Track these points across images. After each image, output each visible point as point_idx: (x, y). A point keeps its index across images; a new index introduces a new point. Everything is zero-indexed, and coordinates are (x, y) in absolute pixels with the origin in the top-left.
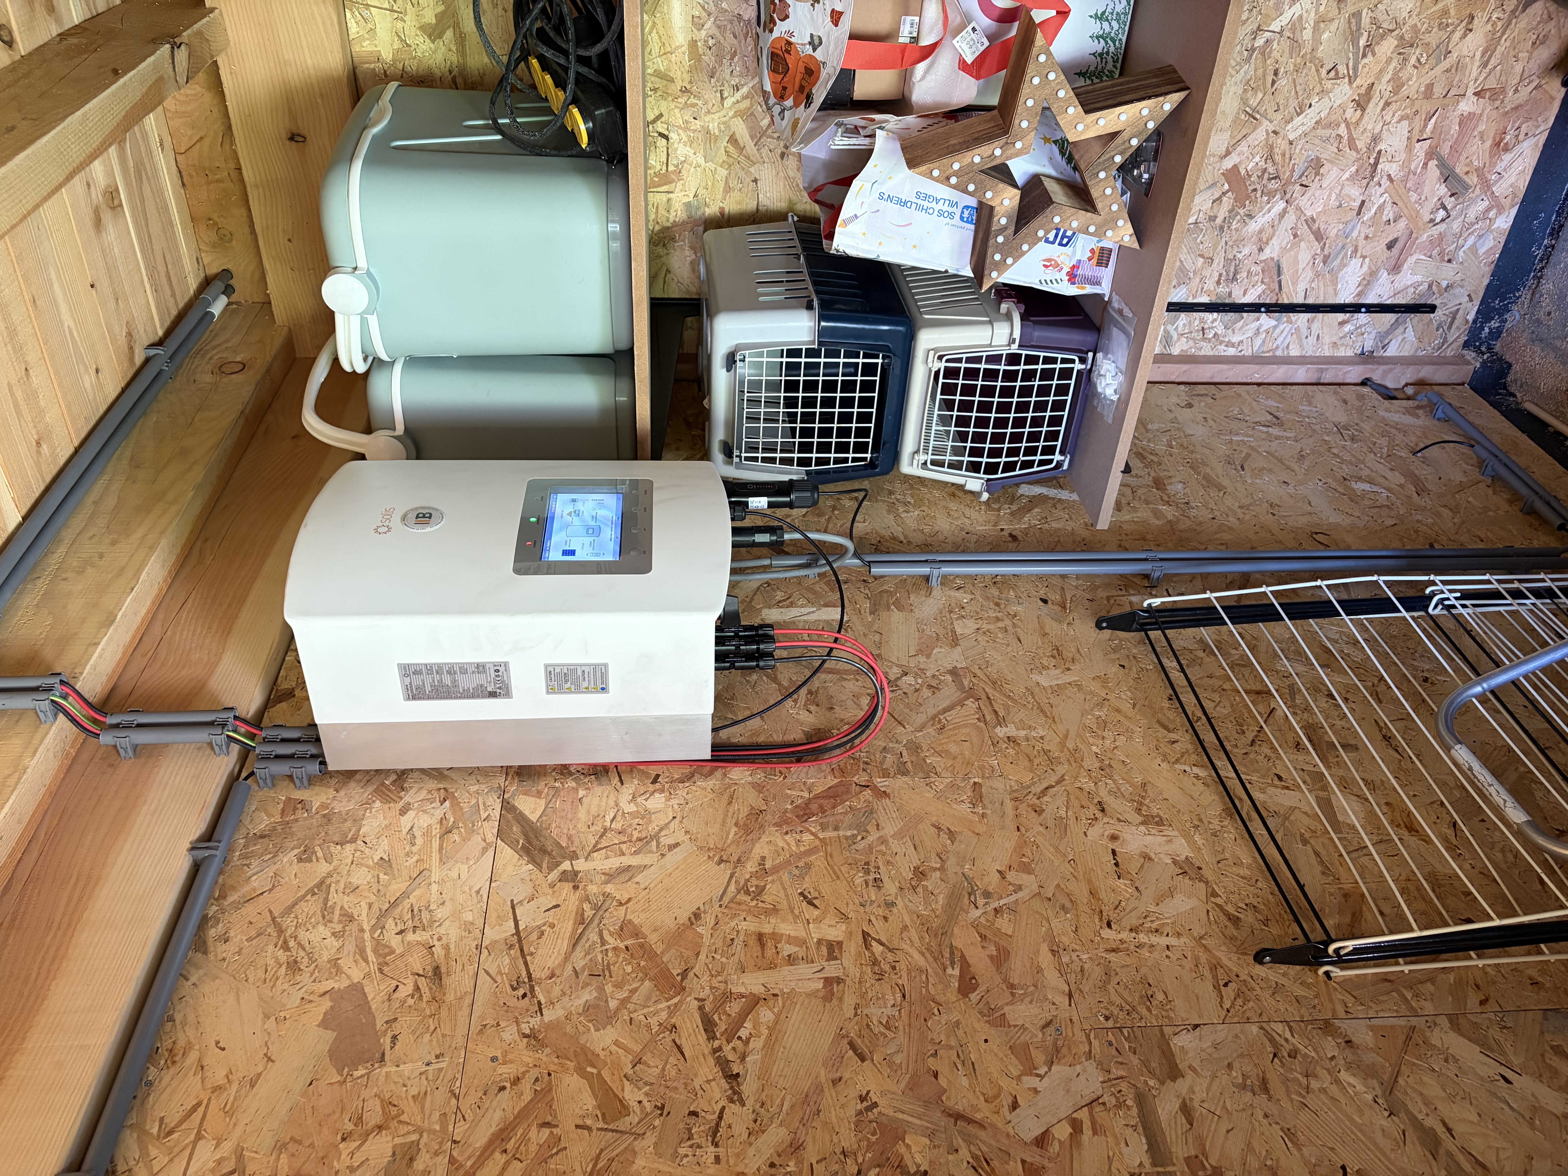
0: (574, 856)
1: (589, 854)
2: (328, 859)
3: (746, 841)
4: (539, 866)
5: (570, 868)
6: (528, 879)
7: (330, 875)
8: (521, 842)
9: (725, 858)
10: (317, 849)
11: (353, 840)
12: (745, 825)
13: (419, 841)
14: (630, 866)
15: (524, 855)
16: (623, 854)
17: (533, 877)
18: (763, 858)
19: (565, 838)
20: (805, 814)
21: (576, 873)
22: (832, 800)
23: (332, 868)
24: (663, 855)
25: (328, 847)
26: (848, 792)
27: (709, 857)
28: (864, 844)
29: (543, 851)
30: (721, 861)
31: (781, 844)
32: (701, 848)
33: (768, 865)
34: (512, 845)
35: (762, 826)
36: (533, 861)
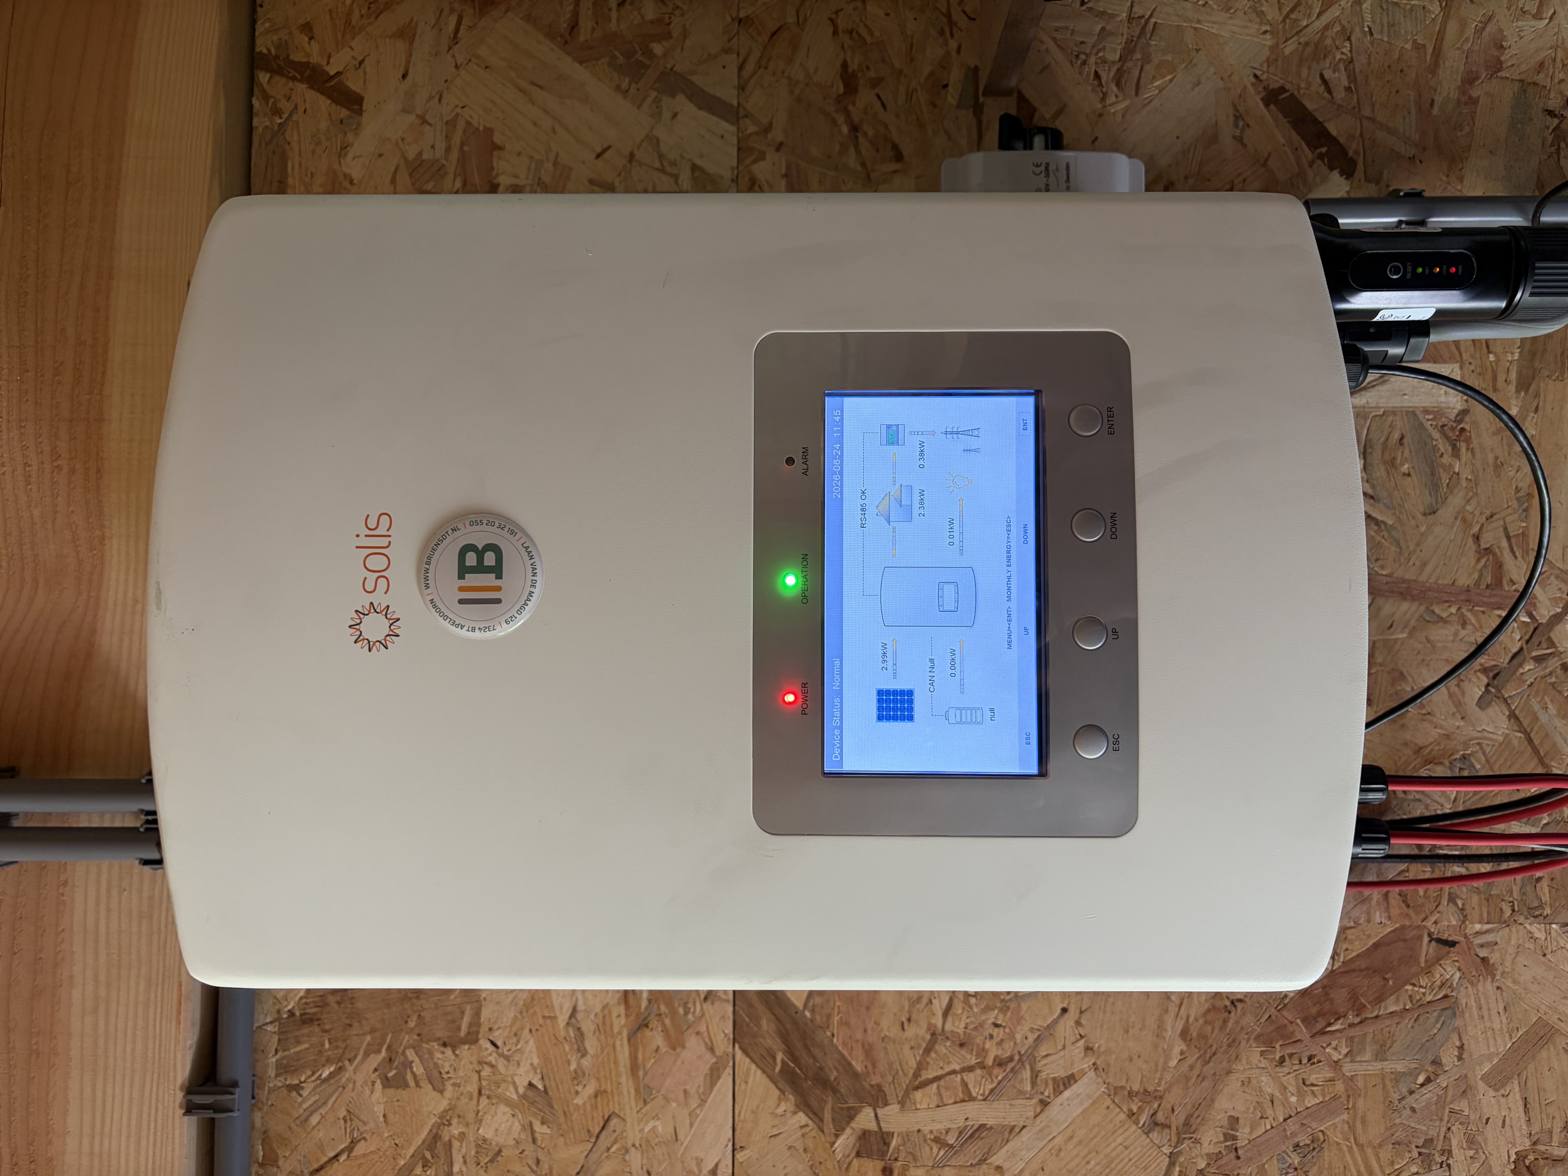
0: (878, 1098)
1: (907, 1093)
2: (437, 1081)
3: (1201, 1077)
4: (815, 1115)
5: (873, 1126)
6: (800, 1146)
7: (445, 1120)
8: (780, 1057)
9: (1160, 1117)
10: (411, 1054)
11: (472, 1039)
12: (1202, 1037)
13: (591, 1044)
14: (982, 1126)
15: (788, 1089)
16: (972, 1099)
17: (810, 1143)
18: (1234, 1121)
19: (859, 1053)
20: (1320, 1014)
21: (884, 1138)
22: (1377, 980)
23: (444, 1104)
24: (1044, 1104)
25: (430, 1053)
26: (1413, 958)
27: (1131, 1114)
28: (1428, 1095)
29: (823, 1083)
30: (1155, 1124)
31: (1269, 1086)
32: (1117, 1090)
33: (1244, 1134)
34: (764, 1061)
35: (1233, 1043)
36: (805, 1104)
